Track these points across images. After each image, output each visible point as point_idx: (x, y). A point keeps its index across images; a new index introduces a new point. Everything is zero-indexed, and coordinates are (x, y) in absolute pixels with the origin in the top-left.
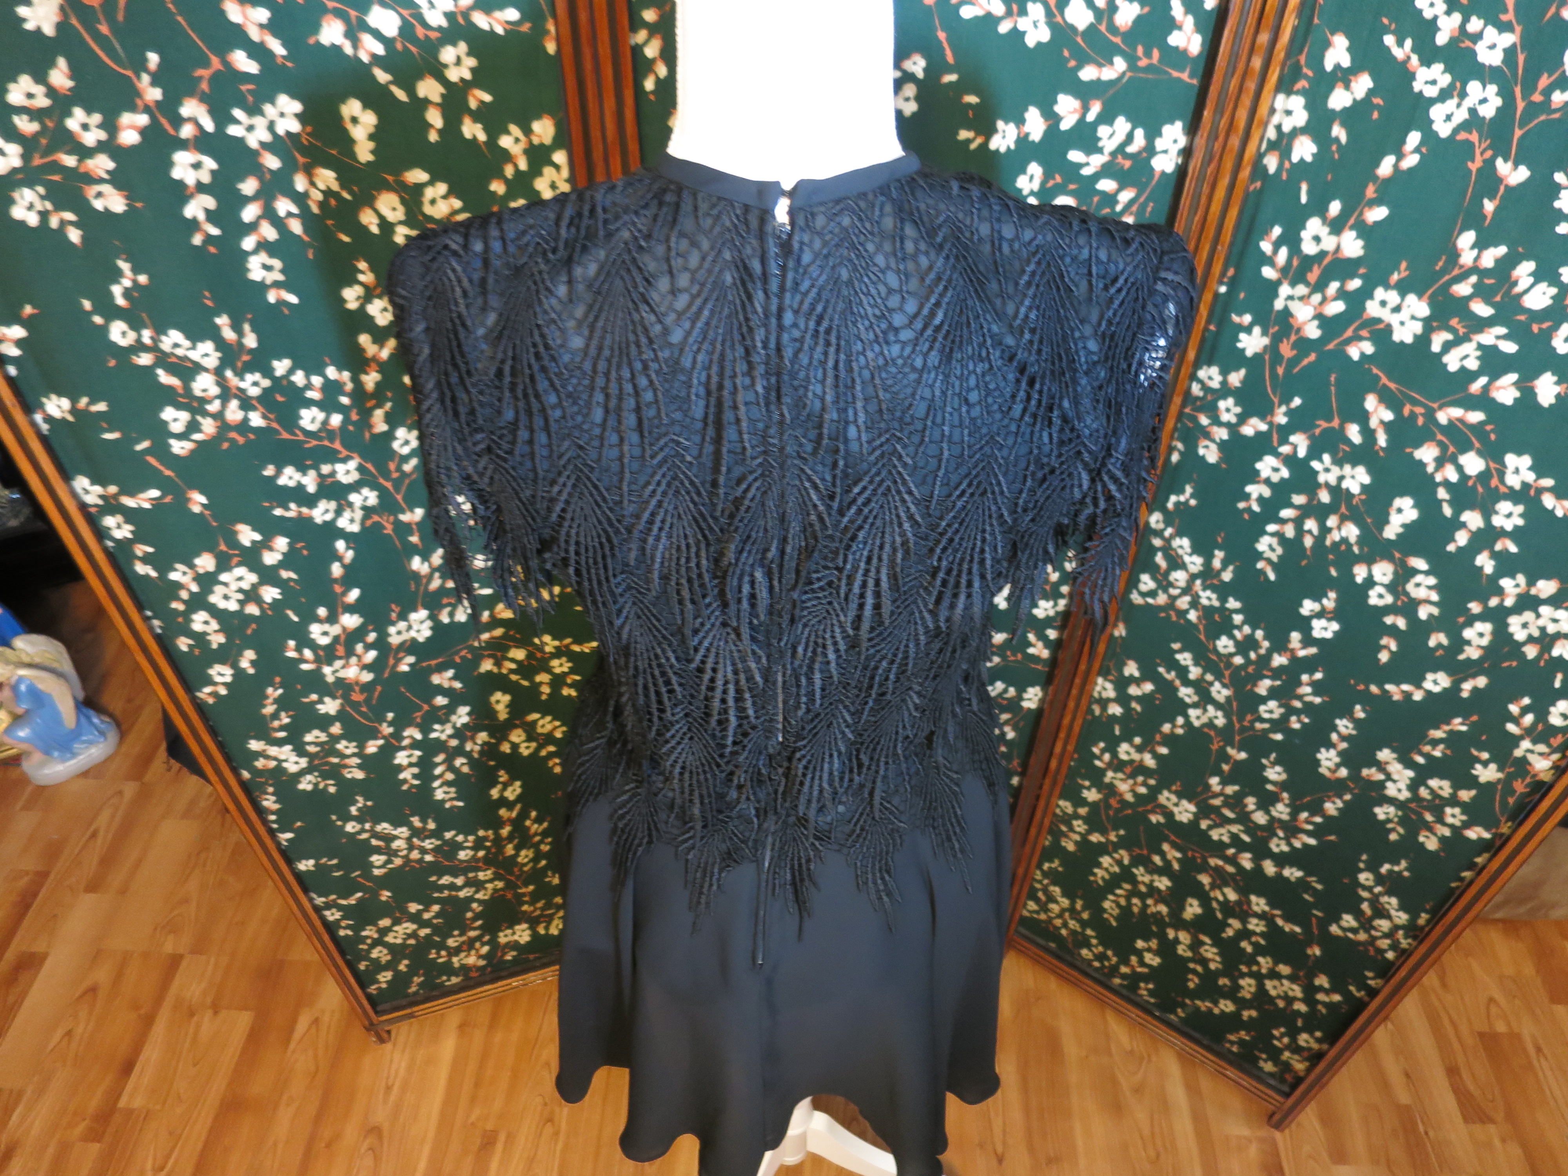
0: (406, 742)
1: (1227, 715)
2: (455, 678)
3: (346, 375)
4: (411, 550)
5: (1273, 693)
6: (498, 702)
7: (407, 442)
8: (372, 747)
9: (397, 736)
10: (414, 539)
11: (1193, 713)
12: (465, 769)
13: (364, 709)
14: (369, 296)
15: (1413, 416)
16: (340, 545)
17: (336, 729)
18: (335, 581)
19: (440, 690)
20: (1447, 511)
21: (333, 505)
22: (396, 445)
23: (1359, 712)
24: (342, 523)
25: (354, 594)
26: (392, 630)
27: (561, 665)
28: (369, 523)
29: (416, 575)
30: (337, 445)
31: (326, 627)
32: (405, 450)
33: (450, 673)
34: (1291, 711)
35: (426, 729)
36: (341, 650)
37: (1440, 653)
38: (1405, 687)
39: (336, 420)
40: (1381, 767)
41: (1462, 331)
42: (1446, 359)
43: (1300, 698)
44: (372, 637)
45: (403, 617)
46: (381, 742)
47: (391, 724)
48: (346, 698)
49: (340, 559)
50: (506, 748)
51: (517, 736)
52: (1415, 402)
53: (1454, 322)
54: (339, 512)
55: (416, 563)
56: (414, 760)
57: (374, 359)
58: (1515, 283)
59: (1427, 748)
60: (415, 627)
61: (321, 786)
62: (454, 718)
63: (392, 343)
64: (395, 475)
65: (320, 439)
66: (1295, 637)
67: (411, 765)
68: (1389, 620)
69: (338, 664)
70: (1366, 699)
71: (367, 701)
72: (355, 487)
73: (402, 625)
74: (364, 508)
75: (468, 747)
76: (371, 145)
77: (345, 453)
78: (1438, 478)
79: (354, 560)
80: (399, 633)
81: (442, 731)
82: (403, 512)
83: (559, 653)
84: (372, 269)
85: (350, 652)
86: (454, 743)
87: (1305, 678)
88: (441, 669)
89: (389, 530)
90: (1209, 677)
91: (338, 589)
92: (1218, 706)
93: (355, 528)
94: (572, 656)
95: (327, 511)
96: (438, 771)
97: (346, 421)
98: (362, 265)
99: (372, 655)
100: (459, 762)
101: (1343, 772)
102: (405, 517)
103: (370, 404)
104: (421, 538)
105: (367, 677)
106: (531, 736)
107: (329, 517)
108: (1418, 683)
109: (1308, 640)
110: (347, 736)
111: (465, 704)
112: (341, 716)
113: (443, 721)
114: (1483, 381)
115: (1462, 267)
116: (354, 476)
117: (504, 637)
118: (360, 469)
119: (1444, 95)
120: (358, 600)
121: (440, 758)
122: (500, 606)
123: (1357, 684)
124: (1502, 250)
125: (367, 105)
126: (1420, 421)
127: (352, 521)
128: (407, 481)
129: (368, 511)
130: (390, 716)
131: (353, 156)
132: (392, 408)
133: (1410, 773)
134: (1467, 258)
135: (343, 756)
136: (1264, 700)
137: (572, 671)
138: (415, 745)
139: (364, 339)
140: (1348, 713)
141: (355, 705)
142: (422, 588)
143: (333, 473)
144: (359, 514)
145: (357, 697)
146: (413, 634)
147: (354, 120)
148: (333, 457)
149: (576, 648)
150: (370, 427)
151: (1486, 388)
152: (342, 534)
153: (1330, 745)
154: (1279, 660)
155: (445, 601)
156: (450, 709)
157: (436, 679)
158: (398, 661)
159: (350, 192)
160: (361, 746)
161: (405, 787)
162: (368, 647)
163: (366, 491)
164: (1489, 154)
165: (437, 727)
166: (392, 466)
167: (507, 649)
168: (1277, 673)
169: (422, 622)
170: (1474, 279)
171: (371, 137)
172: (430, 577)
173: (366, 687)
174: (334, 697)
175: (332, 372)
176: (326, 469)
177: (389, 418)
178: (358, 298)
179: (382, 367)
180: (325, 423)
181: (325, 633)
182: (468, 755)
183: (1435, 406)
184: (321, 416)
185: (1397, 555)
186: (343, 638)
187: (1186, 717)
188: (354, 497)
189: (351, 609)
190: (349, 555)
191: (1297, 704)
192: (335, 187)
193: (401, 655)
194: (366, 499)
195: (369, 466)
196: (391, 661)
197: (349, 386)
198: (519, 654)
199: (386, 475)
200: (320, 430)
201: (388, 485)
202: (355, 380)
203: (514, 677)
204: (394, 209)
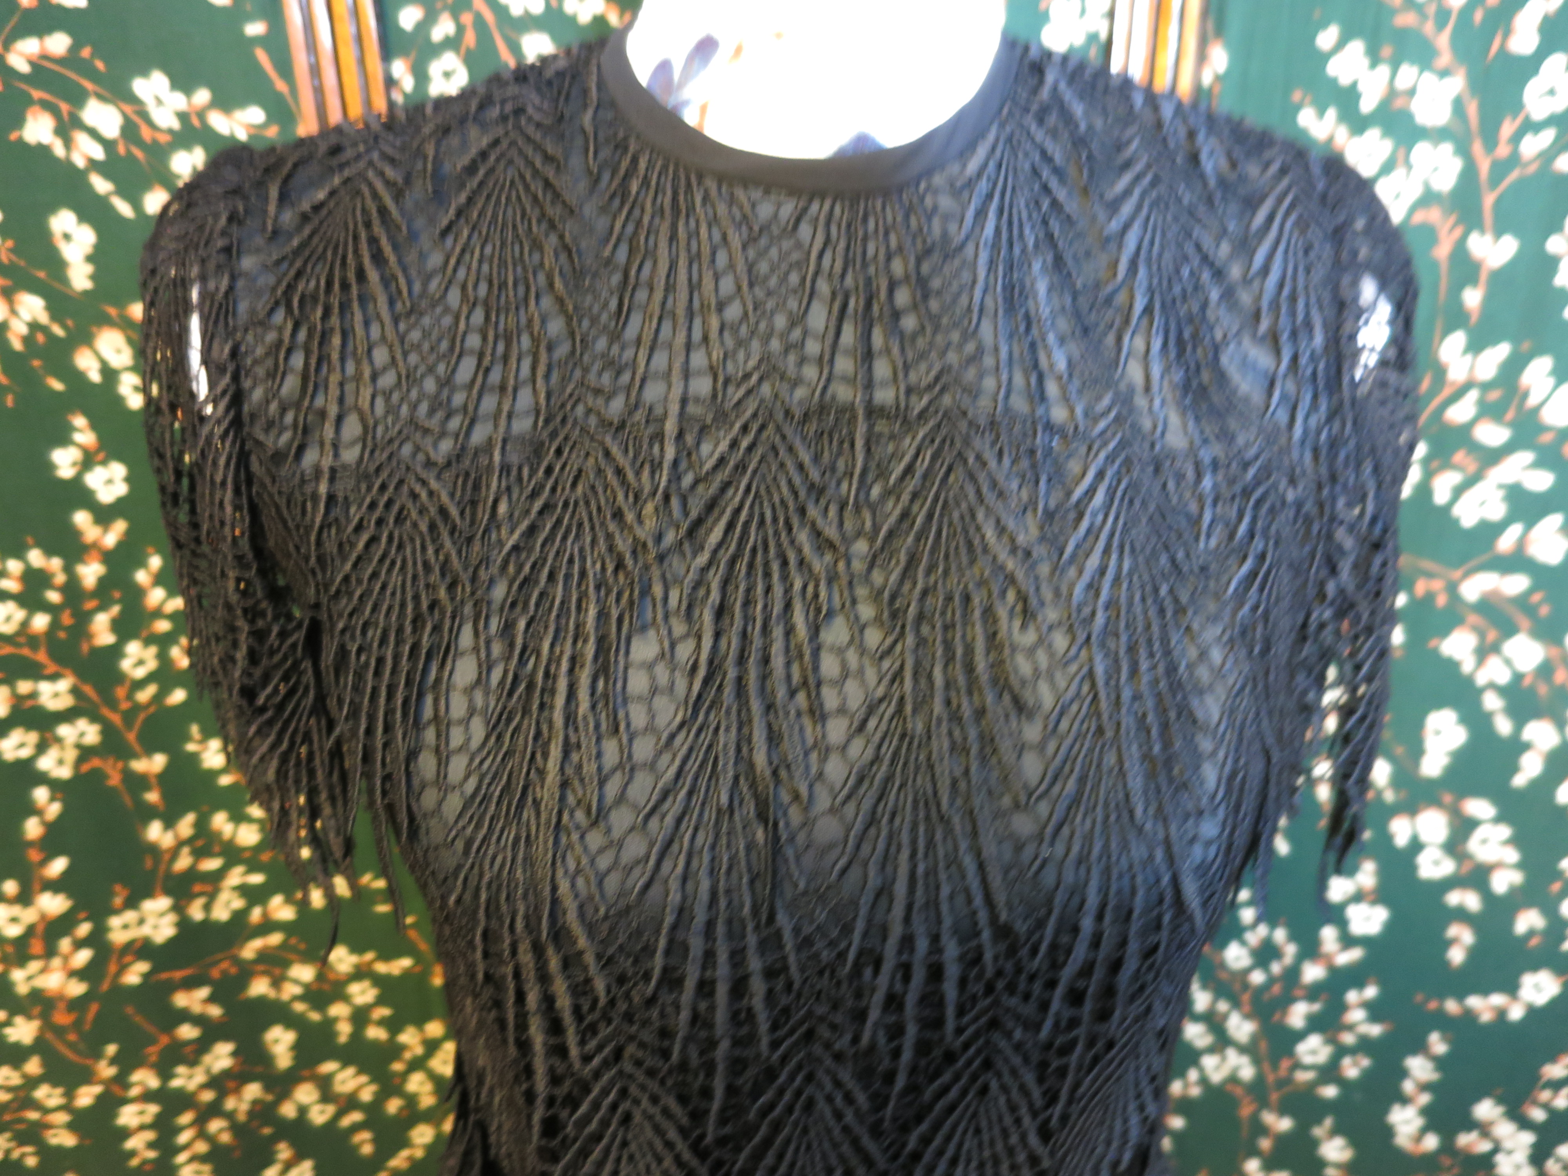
0: (134, 1092)
1: (1257, 1061)
2: (211, 1000)
3: (56, 564)
4: (148, 813)
5: (1315, 1024)
6: (276, 1041)
7: (140, 662)
8: (86, 1097)
9: (121, 1080)
10: (152, 797)
11: (1209, 1062)
12: (225, 1138)
13: (72, 1037)
14: (88, 461)
15: (1430, 597)
16: (41, 794)
17: (33, 1066)
18: (31, 844)
19: (185, 1016)
20: (1504, 726)
21: (33, 737)
22: (126, 665)
23: (1438, 1044)
24: (46, 763)
25: (58, 866)
26: (115, 922)
27: (363, 992)
28: (85, 768)
29: (153, 849)
30: (41, 656)
31: (16, 910)
32: (140, 673)
33: (204, 992)
34: (1341, 1051)
35: (165, 1072)
36: (37, 946)
37: (1534, 942)
38: (1497, 999)
39: (41, 622)
40: (1484, 1130)
41: (1472, 467)
42: (1457, 510)
43: (1350, 1028)
44: (84, 929)
45: (132, 903)
46: (97, 1089)
47: (113, 1061)
48: (45, 1017)
49: (37, 811)
50: (288, 1110)
51: (305, 1094)
52: (1430, 575)
53: (1459, 457)
54: (41, 748)
55: (155, 832)
56: (148, 1119)
57: (95, 545)
58: (1525, 395)
59: (1545, 1095)
60: (151, 921)
61: (15, 1155)
62: (207, 1059)
63: (120, 527)
64: (125, 706)
65: (17, 645)
66: (1329, 935)
67: (142, 1128)
68: (1454, 898)
69: (34, 966)
70: (1443, 1022)
71: (77, 1025)
72: (68, 716)
73: (130, 916)
74: (79, 746)
75: (230, 1104)
76: (89, 269)
77: (51, 668)
78: (1481, 679)
79: (61, 817)
80: (126, 927)
81: (190, 1077)
82: (135, 756)
83: (359, 973)
84: (94, 425)
85: (50, 952)
86: (208, 1096)
87: (1352, 996)
88: (190, 984)
89: (115, 780)
90: (1223, 1006)
91: (34, 856)
92: (1243, 1049)
93: (65, 773)
94: (379, 981)
95: (22, 745)
96: (184, 1137)
97: (55, 625)
98: (80, 421)
99: (83, 957)
100: (215, 1125)
101: (1431, 1142)
102: (139, 765)
103: (90, 605)
104: (164, 796)
105: (77, 989)
106: (326, 1095)
107: (25, 753)
108: (1512, 988)
109: (1348, 941)
110: (50, 1077)
111: (226, 1038)
112: (39, 1046)
113: (193, 1062)
114: (1514, 532)
115: (1453, 383)
116: (65, 702)
117: (283, 946)
118: (75, 691)
119: (1388, 168)
120: (66, 874)
121: (186, 1118)
122: (277, 900)
123: (1427, 1001)
124: (1501, 351)
125: (83, 217)
126: (1441, 600)
127: (61, 762)
128: (142, 716)
129: (85, 753)
130: (111, 1049)
131: (64, 280)
132: (122, 613)
133: (1527, 1138)
134: (1457, 372)
135: (46, 1111)
136: (1301, 1036)
137: (380, 1001)
138: (148, 1097)
139: (82, 519)
140: (1420, 1047)
141: (60, 1031)
142: (163, 867)
143: (33, 695)
144: (71, 755)
145: (62, 1018)
146: (146, 930)
147: (67, 237)
148: (35, 672)
149: (381, 968)
150: (89, 636)
151: (1521, 544)
152: (43, 779)
153: (1405, 1100)
154: (1312, 973)
155: (197, 888)
156: (203, 1045)
157: (181, 1000)
158: (123, 969)
159: (64, 326)
160: (70, 1094)
161: (134, 1162)
162: (79, 944)
163: (82, 724)
164: (1458, 232)
165: (181, 1070)
166: (121, 692)
167: (286, 964)
168: (1313, 992)
169: (162, 914)
170: (1473, 395)
171: (90, 259)
172: (175, 852)
173: (77, 1004)
174: (29, 1017)
175: (36, 557)
176: (24, 687)
177: (116, 626)
178: (74, 464)
179: (108, 557)
180: (25, 624)
181: (14, 920)
182: (230, 1116)
183: (1457, 574)
184: (20, 614)
185: (1448, 798)
186: (40, 929)
187: (1201, 1070)
188: (64, 731)
189: (55, 886)
190: (54, 810)
191: (1348, 1039)
192: (43, 318)
193: (128, 959)
194: (82, 734)
195: (88, 690)
196: (113, 968)
197: (60, 578)
198: (304, 973)
199: (112, 704)
200: (18, 633)
201: (116, 718)
202: (68, 569)
203: (299, 1007)
204: (119, 351)
